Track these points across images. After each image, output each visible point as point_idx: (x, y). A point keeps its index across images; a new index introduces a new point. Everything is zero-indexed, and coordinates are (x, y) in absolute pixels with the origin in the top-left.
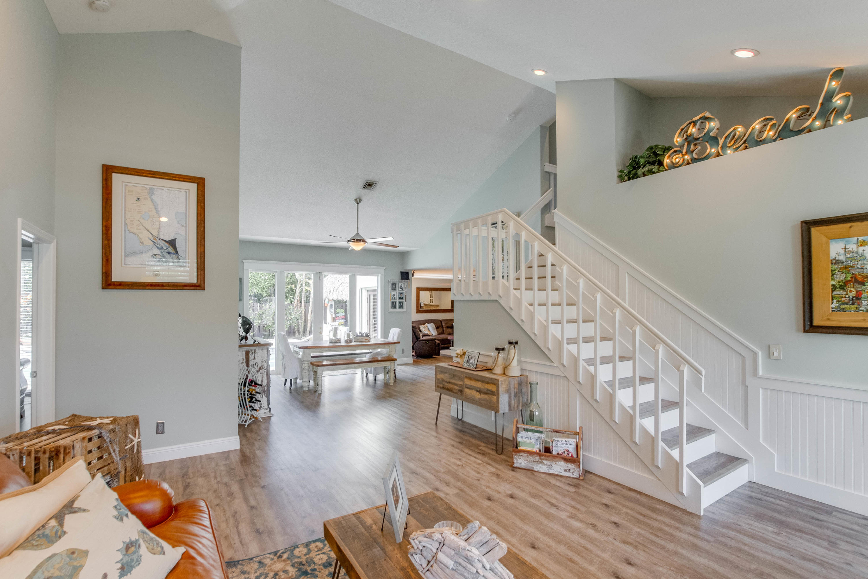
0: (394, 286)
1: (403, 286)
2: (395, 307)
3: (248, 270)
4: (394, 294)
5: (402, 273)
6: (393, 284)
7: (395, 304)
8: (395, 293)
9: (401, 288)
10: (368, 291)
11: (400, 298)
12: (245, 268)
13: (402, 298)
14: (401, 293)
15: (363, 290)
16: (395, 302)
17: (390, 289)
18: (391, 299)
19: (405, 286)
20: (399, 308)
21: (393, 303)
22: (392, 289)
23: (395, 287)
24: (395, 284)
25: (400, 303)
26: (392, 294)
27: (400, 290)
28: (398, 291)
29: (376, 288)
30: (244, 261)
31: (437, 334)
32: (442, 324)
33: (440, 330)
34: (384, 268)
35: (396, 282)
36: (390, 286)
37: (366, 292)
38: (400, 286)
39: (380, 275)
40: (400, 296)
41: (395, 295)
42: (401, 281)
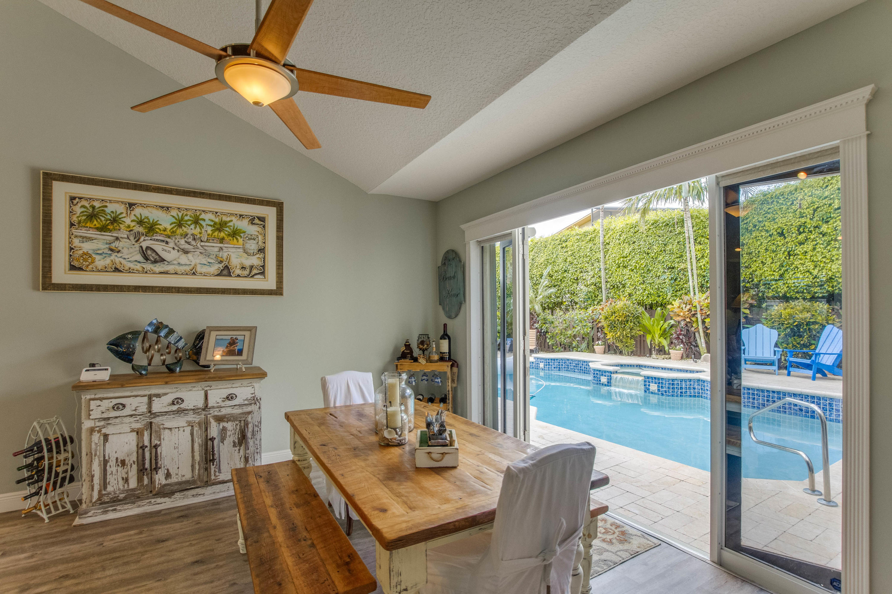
30: (463, 227)
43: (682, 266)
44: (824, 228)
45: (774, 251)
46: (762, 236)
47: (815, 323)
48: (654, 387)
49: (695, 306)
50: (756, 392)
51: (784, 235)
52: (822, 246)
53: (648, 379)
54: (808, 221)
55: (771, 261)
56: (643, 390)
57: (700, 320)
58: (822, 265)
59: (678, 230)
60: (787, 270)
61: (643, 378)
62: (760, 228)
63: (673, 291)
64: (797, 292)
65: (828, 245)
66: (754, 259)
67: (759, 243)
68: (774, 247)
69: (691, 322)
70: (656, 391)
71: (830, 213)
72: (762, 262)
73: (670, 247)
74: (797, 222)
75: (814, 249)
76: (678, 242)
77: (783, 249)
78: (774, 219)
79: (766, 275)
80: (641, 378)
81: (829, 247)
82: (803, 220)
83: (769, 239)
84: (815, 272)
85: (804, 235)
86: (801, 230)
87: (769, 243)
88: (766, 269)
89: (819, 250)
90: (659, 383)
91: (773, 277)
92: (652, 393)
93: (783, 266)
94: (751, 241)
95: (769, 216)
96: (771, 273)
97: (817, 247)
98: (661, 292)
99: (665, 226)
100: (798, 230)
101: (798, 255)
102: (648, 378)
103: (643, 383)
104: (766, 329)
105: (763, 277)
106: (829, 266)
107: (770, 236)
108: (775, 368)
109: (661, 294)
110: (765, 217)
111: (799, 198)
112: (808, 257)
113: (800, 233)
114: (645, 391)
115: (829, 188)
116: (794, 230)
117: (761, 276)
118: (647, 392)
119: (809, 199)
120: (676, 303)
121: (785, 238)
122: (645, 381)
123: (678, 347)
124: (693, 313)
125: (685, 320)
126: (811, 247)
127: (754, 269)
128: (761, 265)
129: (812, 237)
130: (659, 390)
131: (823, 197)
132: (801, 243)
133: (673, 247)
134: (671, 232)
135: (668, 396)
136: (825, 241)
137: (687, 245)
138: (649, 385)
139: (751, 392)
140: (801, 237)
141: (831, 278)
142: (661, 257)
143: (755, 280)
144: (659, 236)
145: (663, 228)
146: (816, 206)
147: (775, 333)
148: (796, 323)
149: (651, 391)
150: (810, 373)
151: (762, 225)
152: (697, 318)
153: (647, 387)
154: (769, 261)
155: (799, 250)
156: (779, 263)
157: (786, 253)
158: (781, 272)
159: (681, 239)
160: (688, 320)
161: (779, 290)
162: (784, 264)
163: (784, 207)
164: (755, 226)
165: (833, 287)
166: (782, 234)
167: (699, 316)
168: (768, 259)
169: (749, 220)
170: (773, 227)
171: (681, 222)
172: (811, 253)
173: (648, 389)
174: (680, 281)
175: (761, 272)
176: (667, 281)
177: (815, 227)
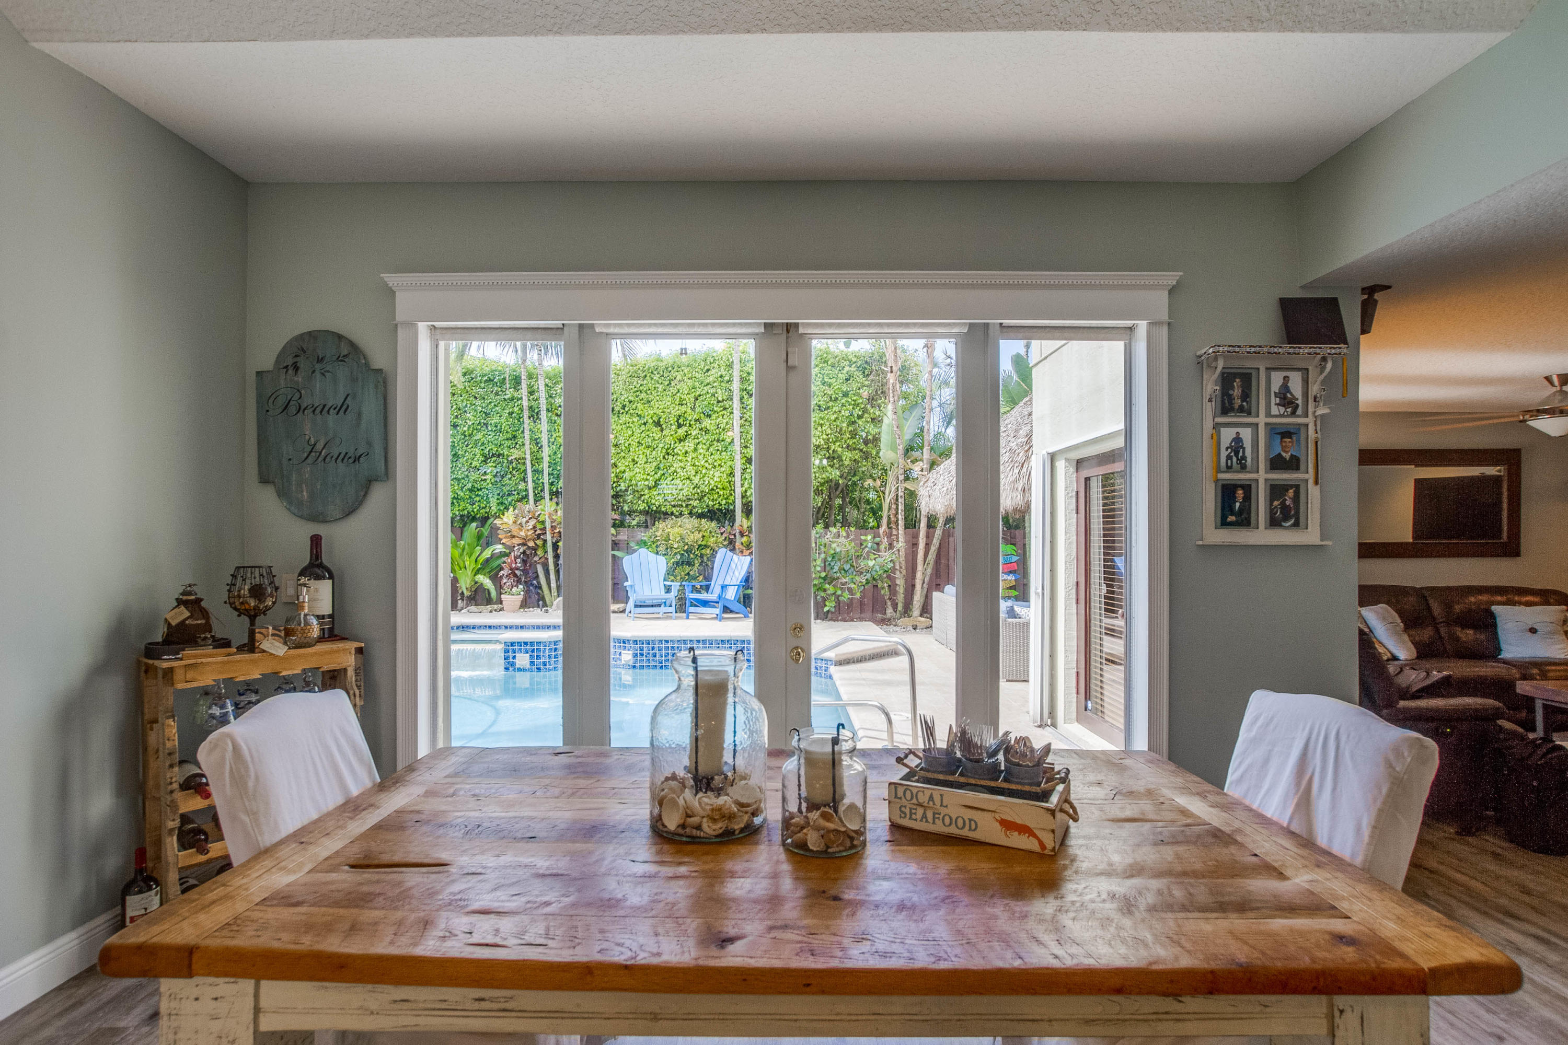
0: (1237, 392)
1: (1296, 388)
2: (1244, 520)
3: (412, 326)
4: (1238, 440)
5: (1288, 306)
6: (1226, 380)
7: (1247, 498)
8: (1246, 434)
9: (1286, 399)
10: (1079, 463)
11: (1277, 463)
12: (400, 317)
13: (1294, 464)
14: (1286, 434)
15: (1061, 465)
16: (1247, 488)
17: (1209, 409)
18: (1219, 470)
19: (1314, 389)
20: (1274, 523)
21: (1227, 492)
22: (1226, 409)
23: (1246, 396)
24: (1247, 378)
25: (1276, 490)
26: (1227, 435)
27: (1275, 410)
28: (1262, 420)
29: (1120, 443)
30: (392, 279)
31: (1413, 653)
32: (1429, 608)
33: (1426, 634)
34: (1171, 278)
35: (1249, 364)
36: (1211, 386)
37: (1072, 470)
38: (1276, 386)
39: (1142, 326)
40: (1278, 450)
41: (1248, 444)
42: (1287, 348)
43: (515, 454)
44: (707, 423)
45: (649, 447)
46: (633, 422)
47: (706, 546)
48: (523, 660)
49: (543, 522)
50: (676, 645)
51: (660, 426)
52: (705, 447)
53: (511, 648)
54: (689, 411)
55: (645, 459)
56: (502, 668)
57: (549, 544)
58: (704, 471)
59: (510, 393)
60: (664, 474)
61: (502, 646)
62: (631, 411)
63: (499, 494)
64: (674, 506)
65: (711, 446)
66: (623, 454)
67: (630, 433)
68: (650, 440)
69: (535, 549)
70: (528, 666)
71: (713, 405)
72: (633, 460)
73: (495, 420)
74: (677, 411)
75: (695, 450)
76: (511, 414)
77: (661, 445)
78: (649, 402)
79: (638, 479)
80: (500, 647)
81: (711, 449)
82: (683, 409)
83: (643, 428)
84: (696, 480)
85: (685, 428)
86: (681, 421)
87: (643, 435)
88: (637, 470)
89: (701, 451)
90: (533, 651)
91: (647, 483)
92: (520, 670)
93: (659, 468)
94: (619, 427)
95: (643, 395)
96: (645, 477)
97: (700, 446)
98: (478, 495)
99: (486, 381)
100: (677, 421)
101: (677, 454)
102: (512, 644)
103: (503, 654)
104: (652, 556)
105: (634, 482)
106: (712, 473)
107: (645, 424)
108: (672, 609)
109: (477, 499)
110: (637, 396)
111: (678, 378)
112: (689, 459)
113: (680, 426)
114: (507, 669)
115: (713, 371)
116: (673, 420)
117: (631, 480)
118: (511, 669)
119: (690, 383)
120: (508, 518)
121: (662, 430)
122: (506, 651)
123: (514, 589)
124: (539, 532)
125: (524, 544)
126: (692, 446)
127: (622, 468)
128: (631, 464)
129: (694, 433)
130: (532, 663)
131: (705, 383)
132: (680, 441)
133: (500, 419)
134: (497, 394)
135: (549, 670)
136: (708, 440)
137: (527, 421)
138: (514, 657)
139: (670, 645)
140: (681, 432)
141: (712, 489)
142: (479, 436)
143: (622, 484)
144: (476, 398)
145: (482, 385)
146: (698, 393)
147: (662, 560)
148: (686, 547)
149: (517, 666)
150: (717, 611)
151: (634, 407)
152: (545, 541)
153: (511, 660)
154: (642, 459)
155: (680, 449)
156: (655, 464)
157: (664, 451)
158: (657, 476)
159: (516, 409)
160: (531, 544)
161: (653, 501)
162: (662, 466)
163: (661, 388)
164: (624, 407)
165: (713, 500)
166: (658, 424)
167: (549, 537)
168: (641, 456)
169: (615, 396)
170: (649, 413)
171: (517, 381)
172: (691, 455)
173: (513, 664)
174: (510, 479)
175: (632, 474)
176: (488, 477)
177: (696, 420)
